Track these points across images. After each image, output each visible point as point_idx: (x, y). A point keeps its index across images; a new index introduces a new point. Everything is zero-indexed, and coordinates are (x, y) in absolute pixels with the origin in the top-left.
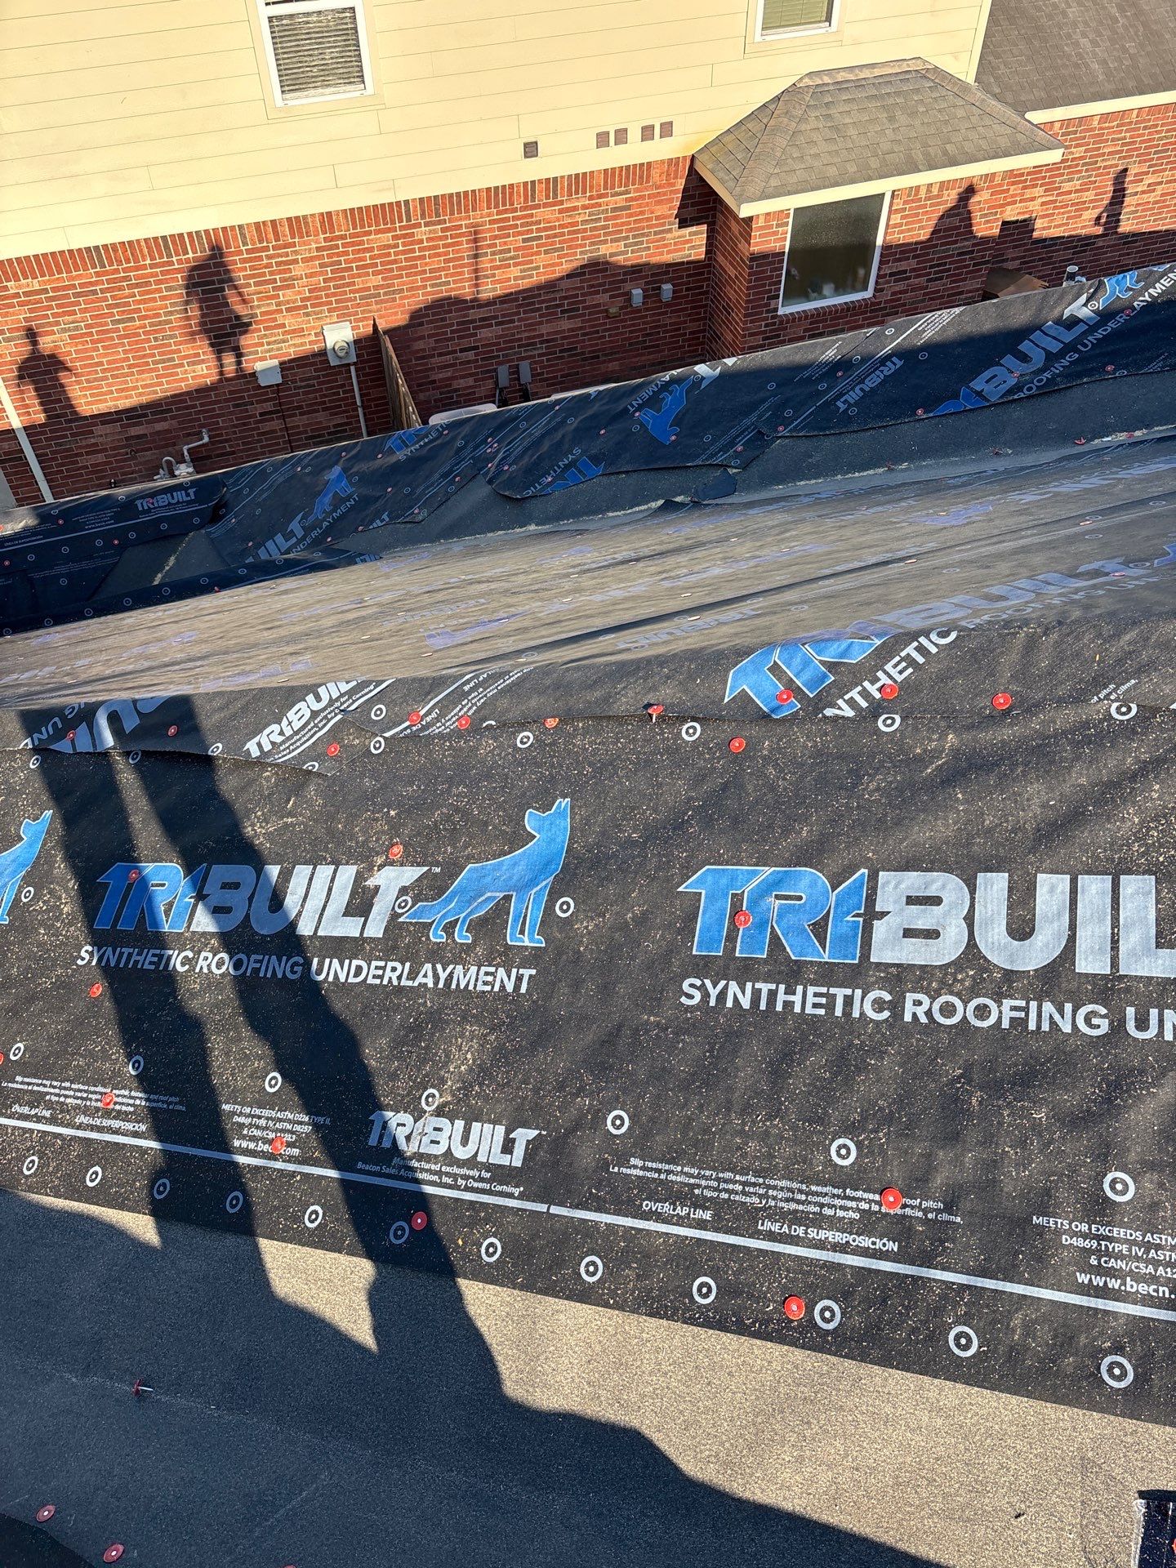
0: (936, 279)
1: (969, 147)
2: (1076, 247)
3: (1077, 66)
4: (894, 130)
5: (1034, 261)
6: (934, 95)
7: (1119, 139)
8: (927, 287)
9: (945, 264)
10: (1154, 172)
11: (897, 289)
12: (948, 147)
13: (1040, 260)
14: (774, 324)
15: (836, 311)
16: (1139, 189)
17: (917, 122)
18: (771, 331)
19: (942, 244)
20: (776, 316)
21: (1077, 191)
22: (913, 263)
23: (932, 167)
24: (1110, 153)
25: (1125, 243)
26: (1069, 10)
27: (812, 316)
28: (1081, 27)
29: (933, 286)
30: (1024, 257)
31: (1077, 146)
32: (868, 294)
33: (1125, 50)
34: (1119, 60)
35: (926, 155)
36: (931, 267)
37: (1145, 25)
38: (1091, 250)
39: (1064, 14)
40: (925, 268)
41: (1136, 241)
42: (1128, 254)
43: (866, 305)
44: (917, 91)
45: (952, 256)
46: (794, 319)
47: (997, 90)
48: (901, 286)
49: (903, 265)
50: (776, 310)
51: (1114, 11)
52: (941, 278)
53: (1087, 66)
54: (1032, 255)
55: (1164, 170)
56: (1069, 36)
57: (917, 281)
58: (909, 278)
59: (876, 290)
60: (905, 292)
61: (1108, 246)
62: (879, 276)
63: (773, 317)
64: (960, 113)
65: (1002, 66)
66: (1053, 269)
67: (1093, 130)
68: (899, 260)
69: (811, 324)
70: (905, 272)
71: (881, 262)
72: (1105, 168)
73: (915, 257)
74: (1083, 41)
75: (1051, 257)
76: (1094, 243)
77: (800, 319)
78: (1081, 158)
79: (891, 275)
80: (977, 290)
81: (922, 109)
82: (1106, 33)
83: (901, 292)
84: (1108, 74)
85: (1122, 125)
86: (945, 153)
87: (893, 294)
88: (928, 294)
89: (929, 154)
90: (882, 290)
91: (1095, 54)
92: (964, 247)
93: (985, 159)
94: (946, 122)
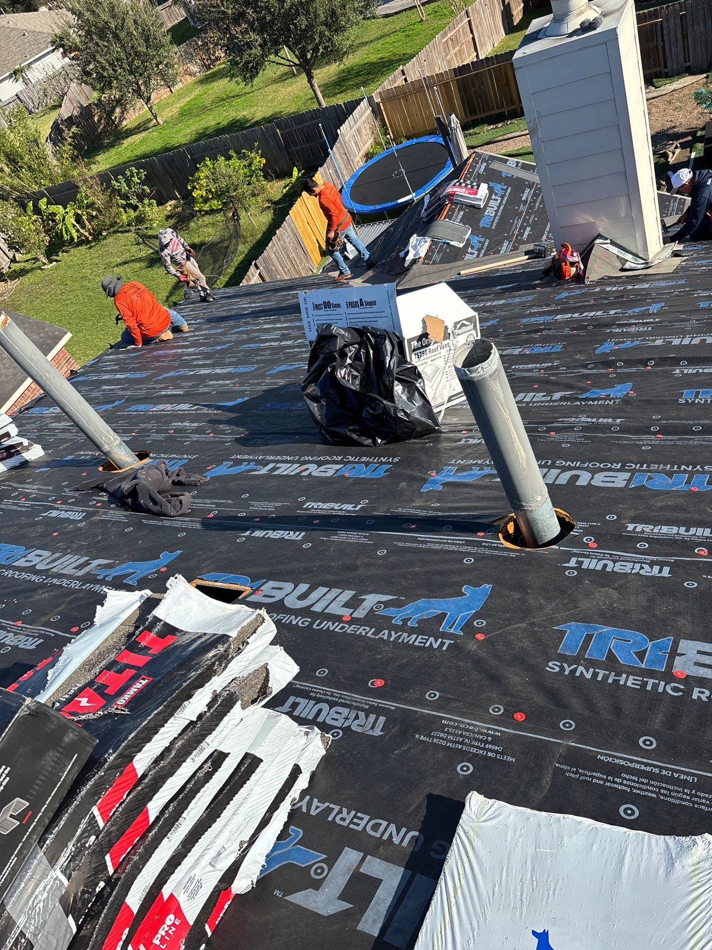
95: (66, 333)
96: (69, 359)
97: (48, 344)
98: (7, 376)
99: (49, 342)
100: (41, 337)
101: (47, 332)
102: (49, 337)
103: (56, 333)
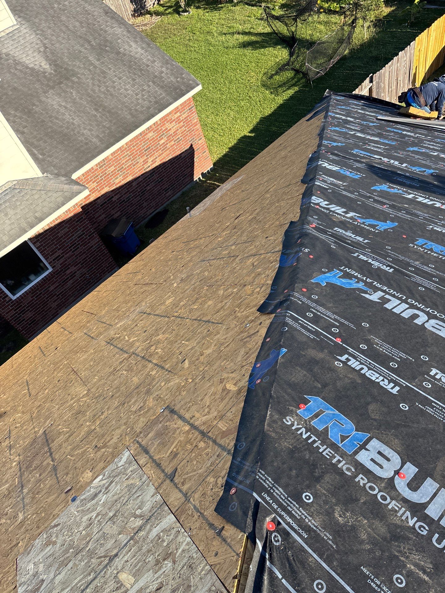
0: (76, 250)
1: (45, 210)
2: (140, 195)
3: (86, 144)
4: (9, 219)
5: (126, 208)
6: (22, 195)
7: (126, 156)
8: (74, 254)
9: (75, 243)
10: (150, 157)
11: (61, 262)
12: (36, 214)
13: (128, 207)
14: (15, 304)
15: (40, 284)
16: (149, 165)
17: (18, 211)
18: (15, 307)
19: (68, 239)
20: (13, 301)
21: (123, 180)
22: (61, 251)
23: (32, 227)
24: (126, 162)
25: (159, 183)
26: (74, 122)
27: (30, 292)
28: (82, 126)
29: (76, 253)
30: (120, 209)
31: (109, 167)
32: (50, 270)
33: (104, 127)
34: (104, 132)
35: (28, 223)
36: (70, 248)
37: (109, 112)
38: (147, 192)
39: (73, 124)
40: (68, 249)
41: (163, 179)
42: (164, 184)
43: (52, 275)
44: (13, 196)
45: (76, 239)
46: (22, 298)
47: (56, 172)
48: (61, 261)
49: (56, 255)
50: (11, 299)
51: (94, 112)
52: (78, 248)
53: (91, 141)
54: (123, 207)
55: (154, 153)
56: (79, 133)
57: (68, 255)
58: (63, 256)
59: (53, 268)
60: (66, 260)
61: (153, 187)
62: (49, 263)
63: (12, 303)
64: (36, 197)
65: (55, 160)
66: (136, 205)
67: (112, 159)
68: (53, 254)
69: (32, 294)
70: (60, 255)
71: (46, 259)
72: (128, 167)
73: (59, 250)
74: (85, 132)
75: (132, 203)
76: (146, 190)
77: (25, 296)
78: (115, 170)
79: (54, 260)
80: (98, 242)
81: (18, 203)
82: (94, 123)
83: (64, 262)
84: (101, 140)
85: (123, 151)
86: (36, 218)
87: (61, 265)
88: (77, 255)
89: (29, 222)
90: (55, 266)
91: (92, 135)
92: (79, 234)
93: (54, 211)
94: (31, 204)
95: (198, 85)
96: (192, 108)
97: (181, 90)
98: (142, 107)
99: (183, 87)
100: (178, 82)
101: (183, 78)
102: (184, 83)
103: (191, 82)
